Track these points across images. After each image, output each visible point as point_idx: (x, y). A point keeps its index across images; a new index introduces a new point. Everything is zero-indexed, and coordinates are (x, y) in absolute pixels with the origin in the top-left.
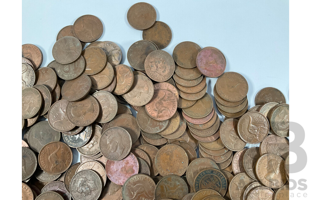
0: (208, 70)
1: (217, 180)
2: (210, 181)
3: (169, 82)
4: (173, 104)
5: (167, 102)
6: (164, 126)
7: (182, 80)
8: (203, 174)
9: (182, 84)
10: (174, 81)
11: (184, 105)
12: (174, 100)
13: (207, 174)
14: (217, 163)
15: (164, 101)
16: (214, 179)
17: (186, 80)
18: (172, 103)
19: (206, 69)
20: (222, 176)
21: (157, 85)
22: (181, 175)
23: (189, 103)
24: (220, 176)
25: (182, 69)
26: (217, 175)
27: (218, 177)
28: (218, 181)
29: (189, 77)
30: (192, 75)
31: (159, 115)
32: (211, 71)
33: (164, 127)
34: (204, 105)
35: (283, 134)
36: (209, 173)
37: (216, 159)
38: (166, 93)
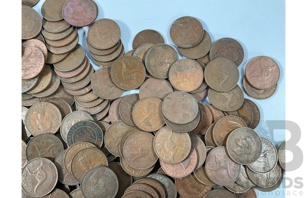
0: (75, 20)
1: (91, 132)
2: (84, 133)
3: (38, 38)
4: (41, 60)
5: (34, 58)
6: (33, 84)
7: (51, 34)
8: (75, 128)
9: (51, 38)
10: (44, 37)
11: (54, 60)
12: (41, 56)
13: (79, 126)
14: (92, 114)
15: (31, 58)
16: (87, 131)
17: (54, 33)
18: (39, 59)
19: (73, 18)
20: (97, 126)
21: (25, 43)
22: (55, 132)
23: (59, 58)
24: (94, 127)
25: (51, 23)
26: (91, 127)
27: (91, 128)
28: (93, 133)
29: (58, 30)
30: (61, 27)
31: (26, 73)
32: (80, 20)
33: (33, 86)
34: (76, 57)
35: (162, 76)
36: (81, 126)
37: (91, 110)
38: (33, 50)
